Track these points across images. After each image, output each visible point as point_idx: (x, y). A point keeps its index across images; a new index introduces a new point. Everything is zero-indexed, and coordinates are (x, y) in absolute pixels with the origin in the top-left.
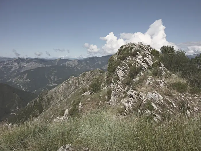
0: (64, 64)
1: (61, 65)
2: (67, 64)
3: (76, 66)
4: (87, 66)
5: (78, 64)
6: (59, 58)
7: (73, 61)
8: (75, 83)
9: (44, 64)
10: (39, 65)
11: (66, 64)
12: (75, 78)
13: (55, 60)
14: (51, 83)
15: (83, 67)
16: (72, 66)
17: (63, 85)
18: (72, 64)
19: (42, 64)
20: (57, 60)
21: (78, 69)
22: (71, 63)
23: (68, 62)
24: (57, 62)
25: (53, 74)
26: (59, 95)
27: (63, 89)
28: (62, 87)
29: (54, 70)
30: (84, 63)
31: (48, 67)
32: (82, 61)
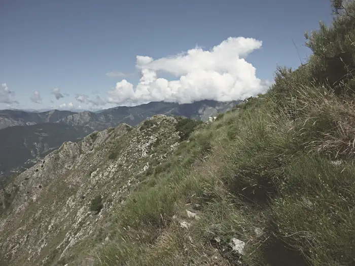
0: (63, 119)
1: (58, 122)
2: (70, 121)
3: (86, 123)
4: (107, 124)
5: (90, 120)
6: (53, 110)
7: (81, 115)
8: (71, 156)
9: (21, 121)
10: (11, 123)
11: (66, 121)
12: (73, 144)
13: (45, 114)
14: (35, 157)
15: (99, 124)
16: (78, 123)
17: (44, 162)
18: (79, 120)
19: (18, 121)
20: (50, 113)
21: (90, 129)
22: (77, 118)
23: (70, 117)
24: (50, 116)
25: (41, 138)
26: (34, 186)
27: (43, 171)
28: (42, 166)
29: (42, 131)
30: (102, 118)
31: (30, 126)
32: (97, 114)
